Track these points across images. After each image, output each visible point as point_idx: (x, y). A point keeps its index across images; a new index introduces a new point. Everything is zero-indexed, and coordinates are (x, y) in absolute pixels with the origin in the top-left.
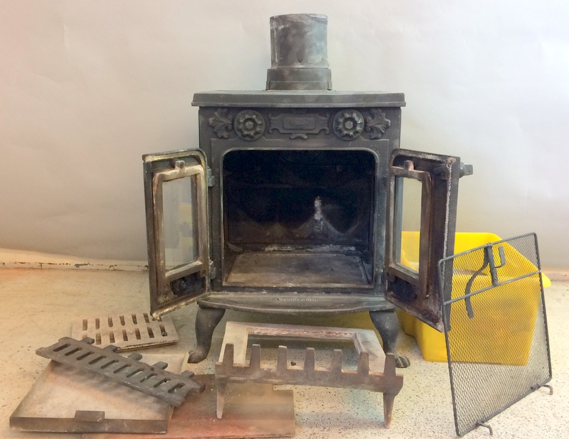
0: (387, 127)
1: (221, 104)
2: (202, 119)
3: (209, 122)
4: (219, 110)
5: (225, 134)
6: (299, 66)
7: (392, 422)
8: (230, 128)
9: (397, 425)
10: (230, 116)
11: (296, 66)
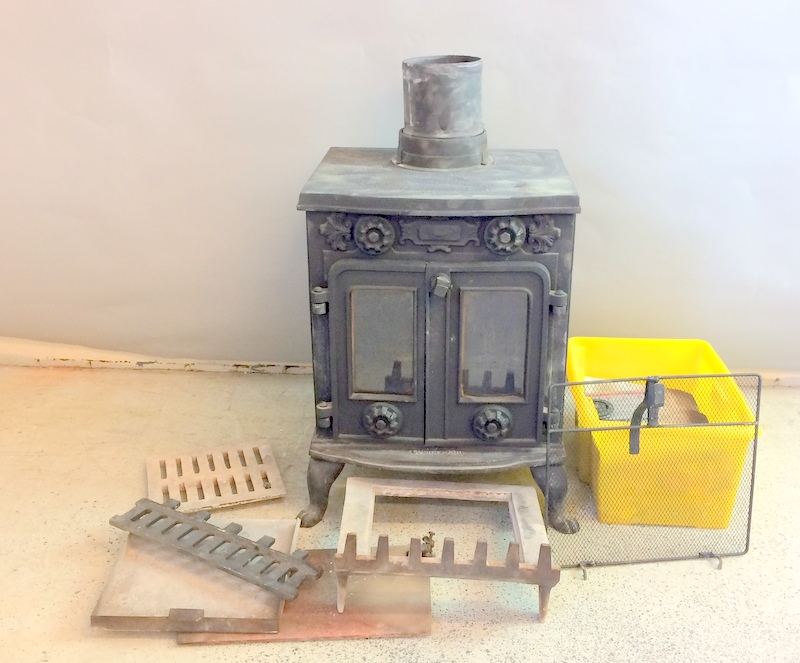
0: (556, 238)
1: (336, 208)
2: (311, 225)
3: (319, 230)
4: (333, 215)
5: (342, 246)
6: (441, 135)
7: (549, 614)
8: (348, 236)
9: (555, 617)
10: (348, 223)
11: (439, 136)
